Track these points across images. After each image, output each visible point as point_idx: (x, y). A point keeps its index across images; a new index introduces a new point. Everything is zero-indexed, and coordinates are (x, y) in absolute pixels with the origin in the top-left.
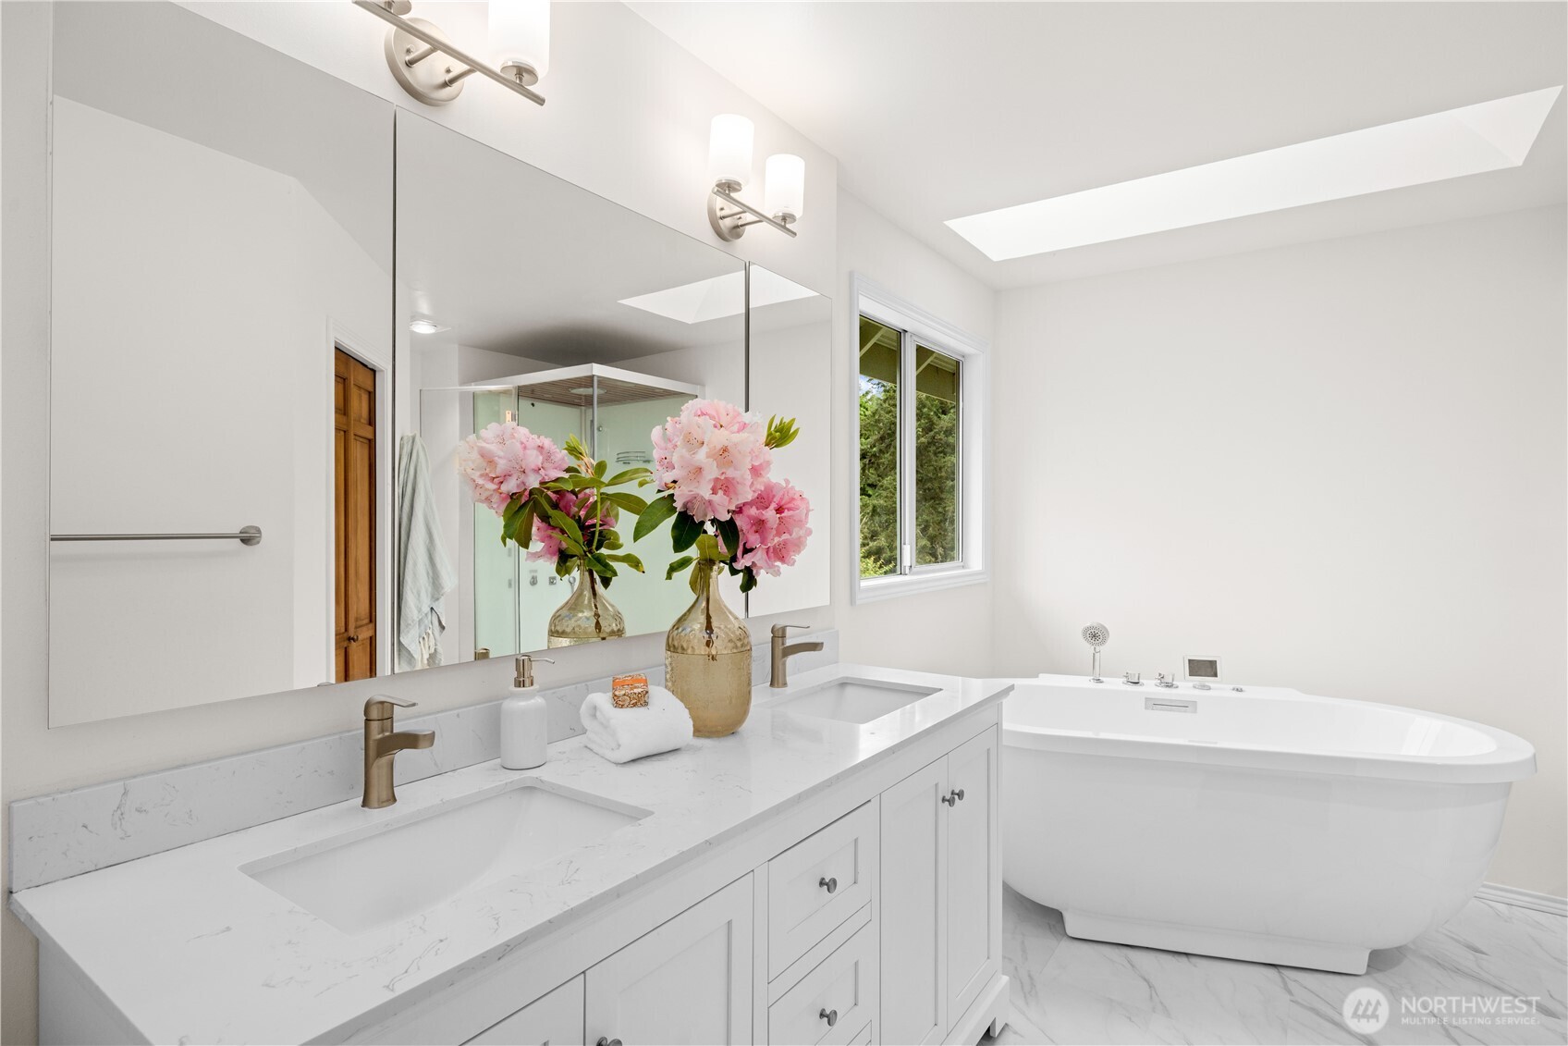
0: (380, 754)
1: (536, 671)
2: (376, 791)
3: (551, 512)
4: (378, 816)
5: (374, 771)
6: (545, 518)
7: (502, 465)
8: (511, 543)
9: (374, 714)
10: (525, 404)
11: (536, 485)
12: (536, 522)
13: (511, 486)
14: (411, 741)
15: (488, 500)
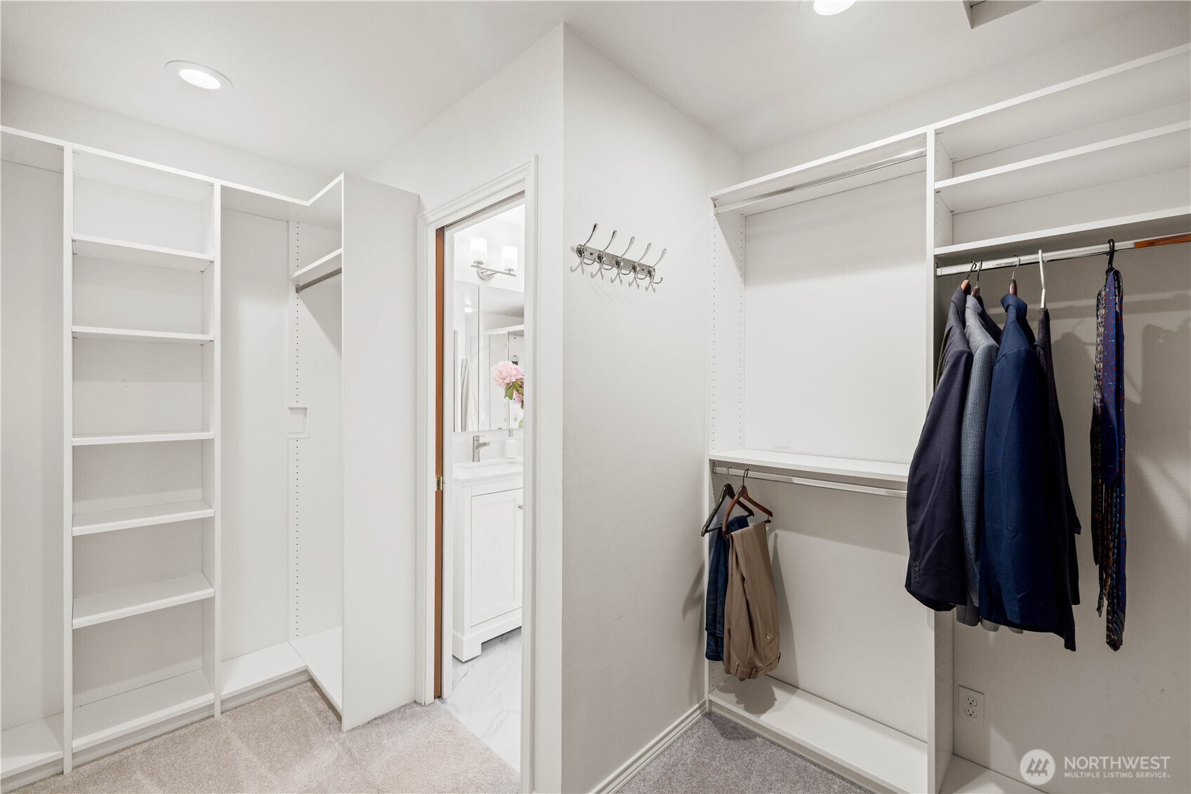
0: (477, 448)
1: (514, 433)
2: (475, 458)
3: (519, 389)
4: (476, 464)
5: (475, 453)
6: (517, 391)
7: (504, 374)
8: (507, 398)
9: (475, 439)
10: (511, 337)
11: (514, 380)
12: (515, 391)
13: (507, 381)
14: (485, 444)
15: (500, 385)
